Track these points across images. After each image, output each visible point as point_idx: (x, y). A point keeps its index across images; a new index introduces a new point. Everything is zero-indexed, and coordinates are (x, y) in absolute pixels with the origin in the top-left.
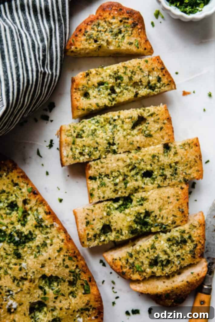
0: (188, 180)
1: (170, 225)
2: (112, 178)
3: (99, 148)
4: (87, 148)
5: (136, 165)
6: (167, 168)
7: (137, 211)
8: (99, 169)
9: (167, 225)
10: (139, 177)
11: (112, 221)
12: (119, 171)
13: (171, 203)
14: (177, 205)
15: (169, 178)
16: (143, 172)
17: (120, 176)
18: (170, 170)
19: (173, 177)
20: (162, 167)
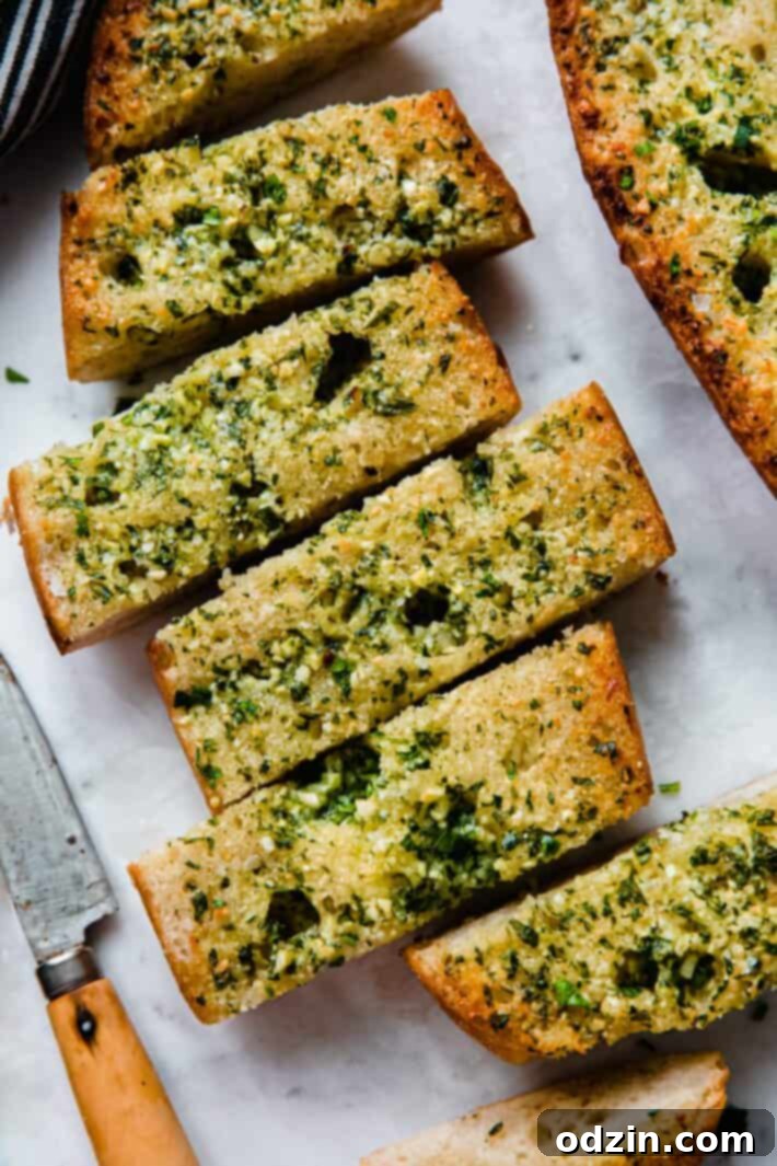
0: (608, 579)
1: (570, 828)
2: (275, 673)
3: (200, 520)
4: (147, 536)
5: (363, 581)
6: (502, 551)
7: (412, 800)
8: (208, 649)
9: (560, 832)
10: (391, 631)
11: (306, 868)
12: (294, 632)
13: (550, 725)
14: (581, 729)
15: (523, 596)
16: (400, 602)
17: (307, 649)
18: (518, 557)
19: (539, 586)
20: (478, 557)
